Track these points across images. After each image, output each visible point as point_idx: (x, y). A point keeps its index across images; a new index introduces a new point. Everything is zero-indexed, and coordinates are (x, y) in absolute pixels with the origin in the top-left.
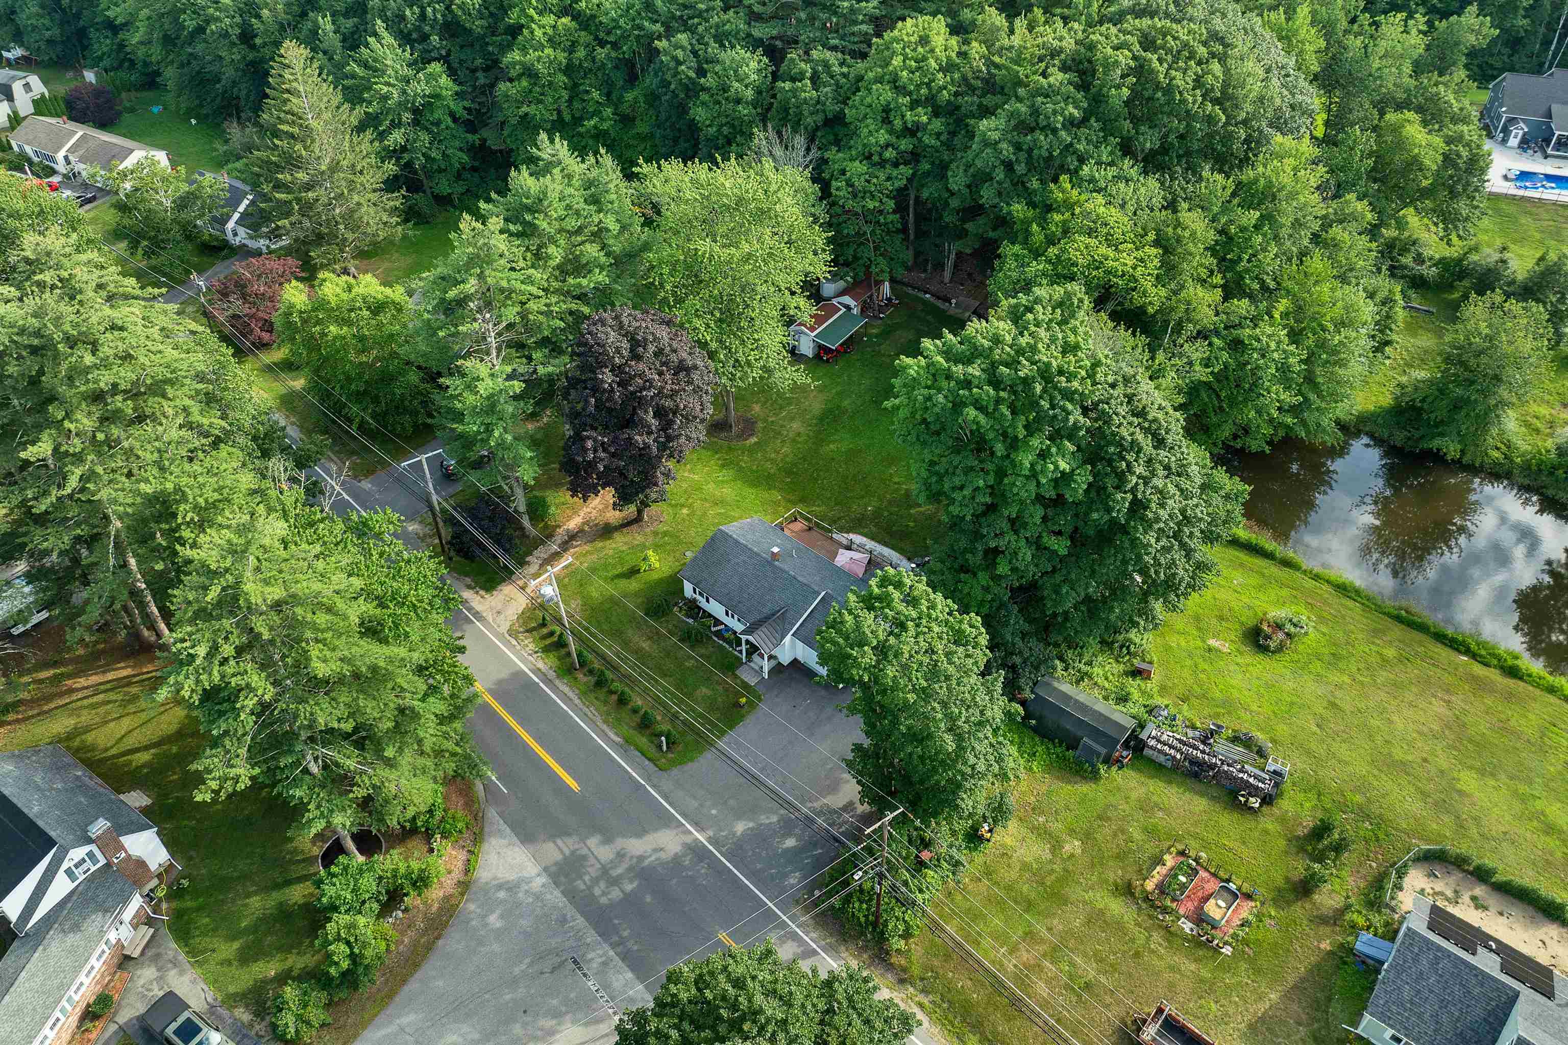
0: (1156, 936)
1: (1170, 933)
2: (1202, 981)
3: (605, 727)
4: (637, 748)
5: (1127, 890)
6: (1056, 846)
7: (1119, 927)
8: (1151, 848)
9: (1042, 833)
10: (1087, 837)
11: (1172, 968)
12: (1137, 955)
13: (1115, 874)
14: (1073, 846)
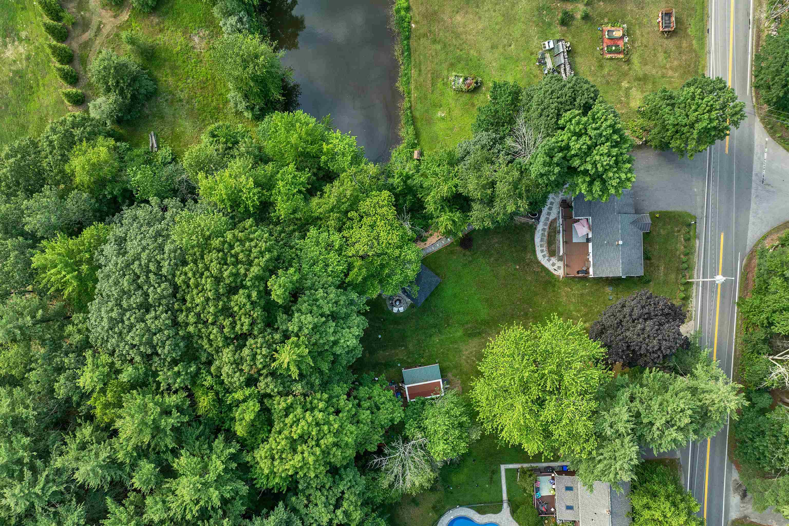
0: (636, 45)
1: (633, 42)
2: (639, 27)
3: (697, 249)
4: (695, 232)
5: (628, 61)
6: (628, 89)
7: (641, 56)
8: (608, 63)
9: (627, 95)
10: (618, 83)
11: (643, 36)
12: (646, 46)
13: (625, 67)
14: (625, 84)
